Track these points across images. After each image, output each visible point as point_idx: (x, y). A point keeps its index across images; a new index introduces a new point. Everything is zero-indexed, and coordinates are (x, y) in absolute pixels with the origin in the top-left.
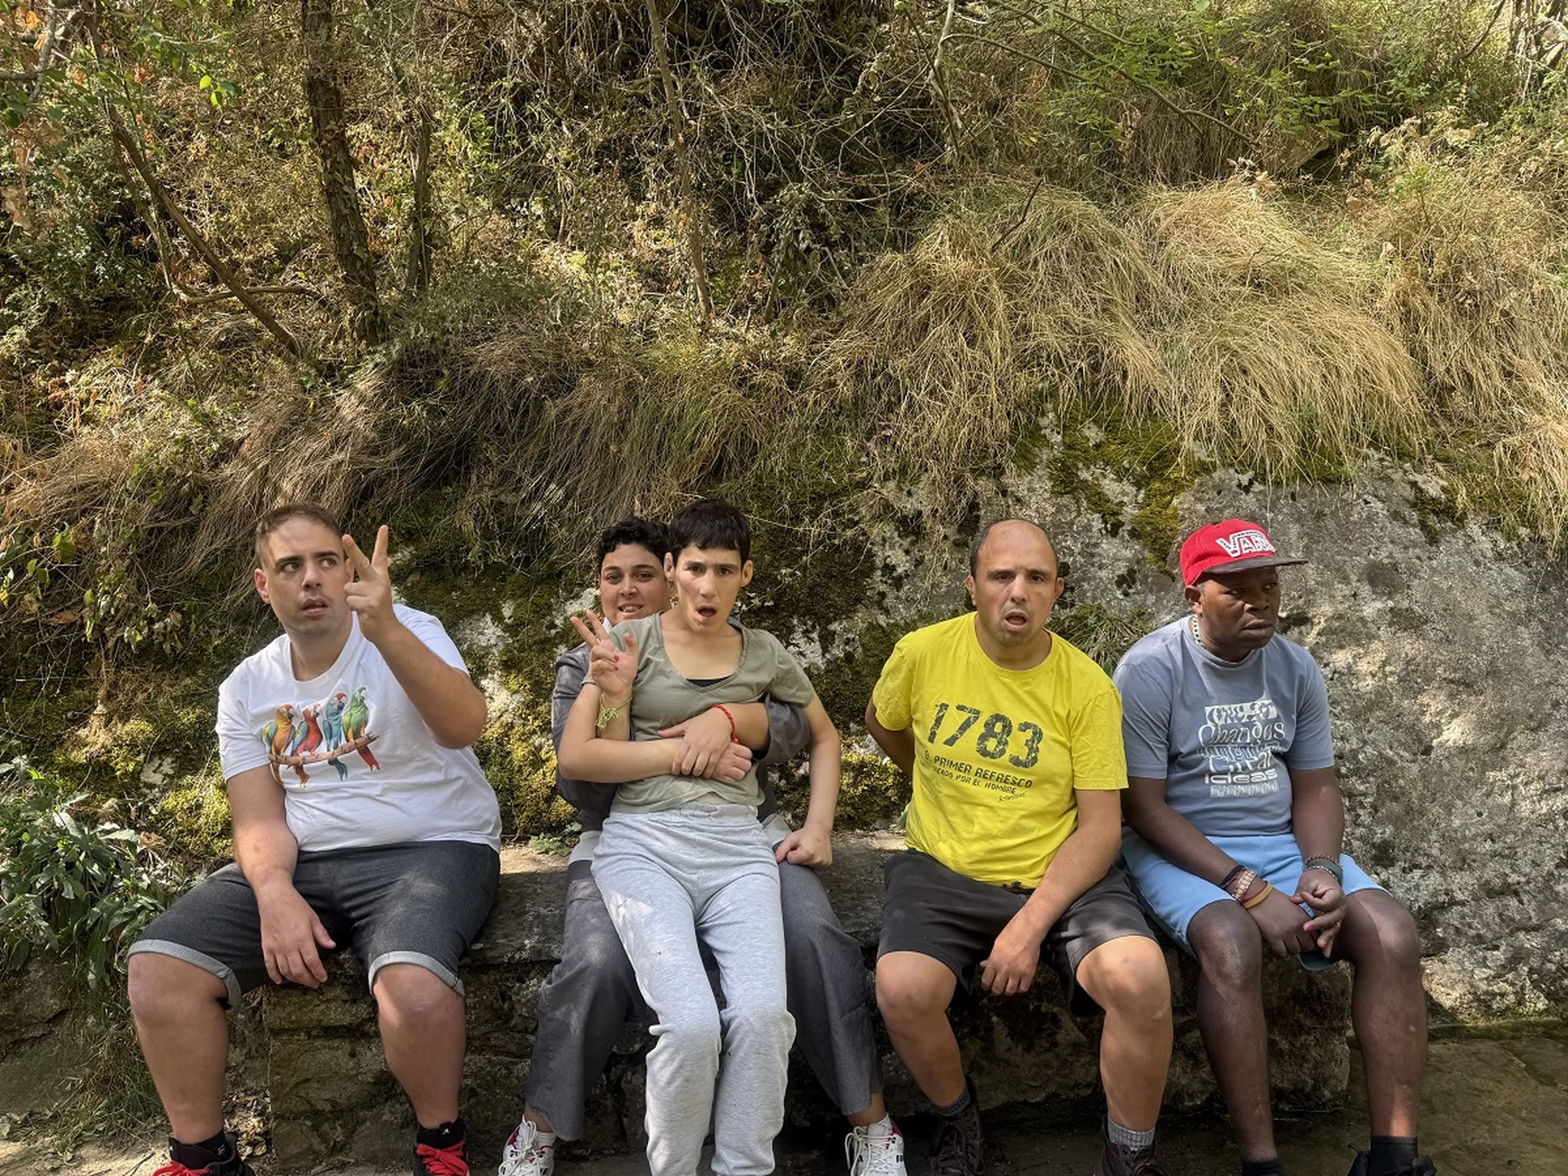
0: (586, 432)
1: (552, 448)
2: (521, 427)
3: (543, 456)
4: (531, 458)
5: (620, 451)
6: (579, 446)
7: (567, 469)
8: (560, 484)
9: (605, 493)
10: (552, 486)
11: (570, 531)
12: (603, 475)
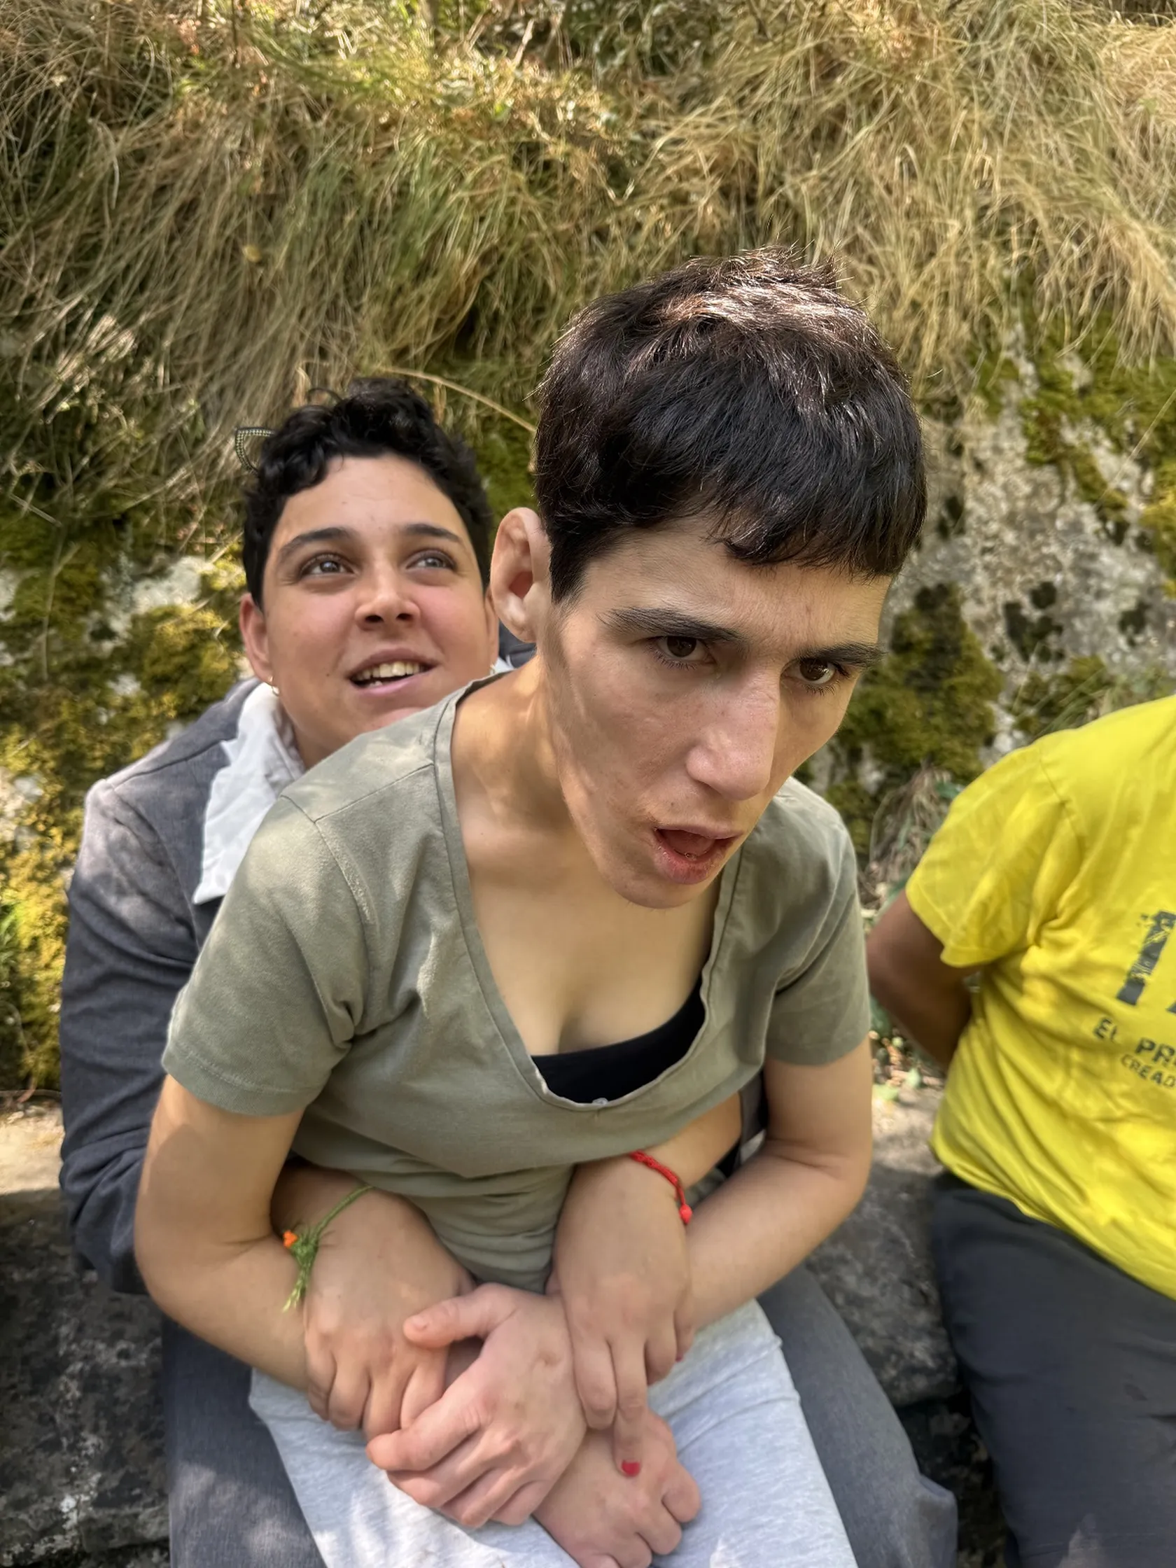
0: (188, 209)
1: (107, 236)
2: (37, 177)
3: (87, 252)
4: (60, 252)
5: (263, 262)
6: (171, 239)
7: (142, 287)
8: (126, 320)
9: (227, 350)
10: (107, 322)
11: (147, 426)
12: (224, 314)
